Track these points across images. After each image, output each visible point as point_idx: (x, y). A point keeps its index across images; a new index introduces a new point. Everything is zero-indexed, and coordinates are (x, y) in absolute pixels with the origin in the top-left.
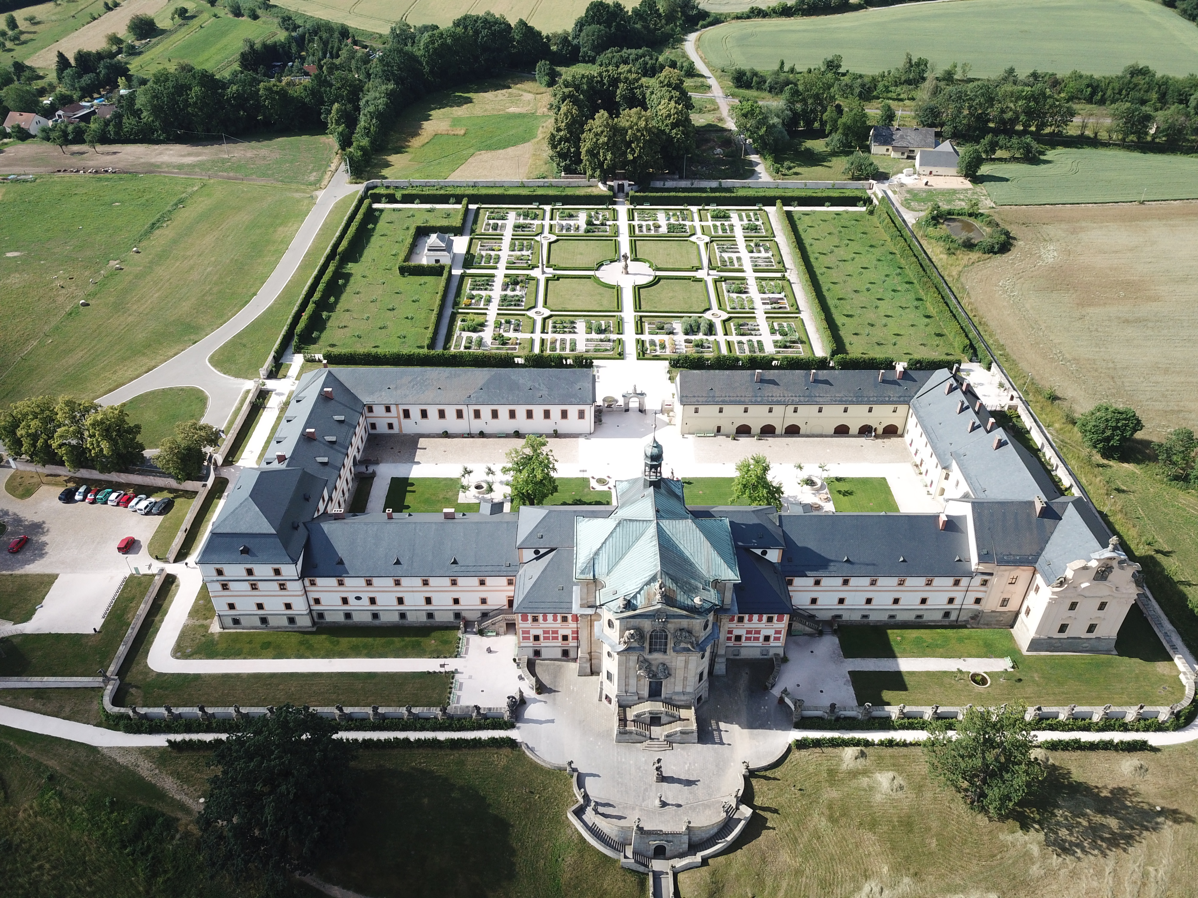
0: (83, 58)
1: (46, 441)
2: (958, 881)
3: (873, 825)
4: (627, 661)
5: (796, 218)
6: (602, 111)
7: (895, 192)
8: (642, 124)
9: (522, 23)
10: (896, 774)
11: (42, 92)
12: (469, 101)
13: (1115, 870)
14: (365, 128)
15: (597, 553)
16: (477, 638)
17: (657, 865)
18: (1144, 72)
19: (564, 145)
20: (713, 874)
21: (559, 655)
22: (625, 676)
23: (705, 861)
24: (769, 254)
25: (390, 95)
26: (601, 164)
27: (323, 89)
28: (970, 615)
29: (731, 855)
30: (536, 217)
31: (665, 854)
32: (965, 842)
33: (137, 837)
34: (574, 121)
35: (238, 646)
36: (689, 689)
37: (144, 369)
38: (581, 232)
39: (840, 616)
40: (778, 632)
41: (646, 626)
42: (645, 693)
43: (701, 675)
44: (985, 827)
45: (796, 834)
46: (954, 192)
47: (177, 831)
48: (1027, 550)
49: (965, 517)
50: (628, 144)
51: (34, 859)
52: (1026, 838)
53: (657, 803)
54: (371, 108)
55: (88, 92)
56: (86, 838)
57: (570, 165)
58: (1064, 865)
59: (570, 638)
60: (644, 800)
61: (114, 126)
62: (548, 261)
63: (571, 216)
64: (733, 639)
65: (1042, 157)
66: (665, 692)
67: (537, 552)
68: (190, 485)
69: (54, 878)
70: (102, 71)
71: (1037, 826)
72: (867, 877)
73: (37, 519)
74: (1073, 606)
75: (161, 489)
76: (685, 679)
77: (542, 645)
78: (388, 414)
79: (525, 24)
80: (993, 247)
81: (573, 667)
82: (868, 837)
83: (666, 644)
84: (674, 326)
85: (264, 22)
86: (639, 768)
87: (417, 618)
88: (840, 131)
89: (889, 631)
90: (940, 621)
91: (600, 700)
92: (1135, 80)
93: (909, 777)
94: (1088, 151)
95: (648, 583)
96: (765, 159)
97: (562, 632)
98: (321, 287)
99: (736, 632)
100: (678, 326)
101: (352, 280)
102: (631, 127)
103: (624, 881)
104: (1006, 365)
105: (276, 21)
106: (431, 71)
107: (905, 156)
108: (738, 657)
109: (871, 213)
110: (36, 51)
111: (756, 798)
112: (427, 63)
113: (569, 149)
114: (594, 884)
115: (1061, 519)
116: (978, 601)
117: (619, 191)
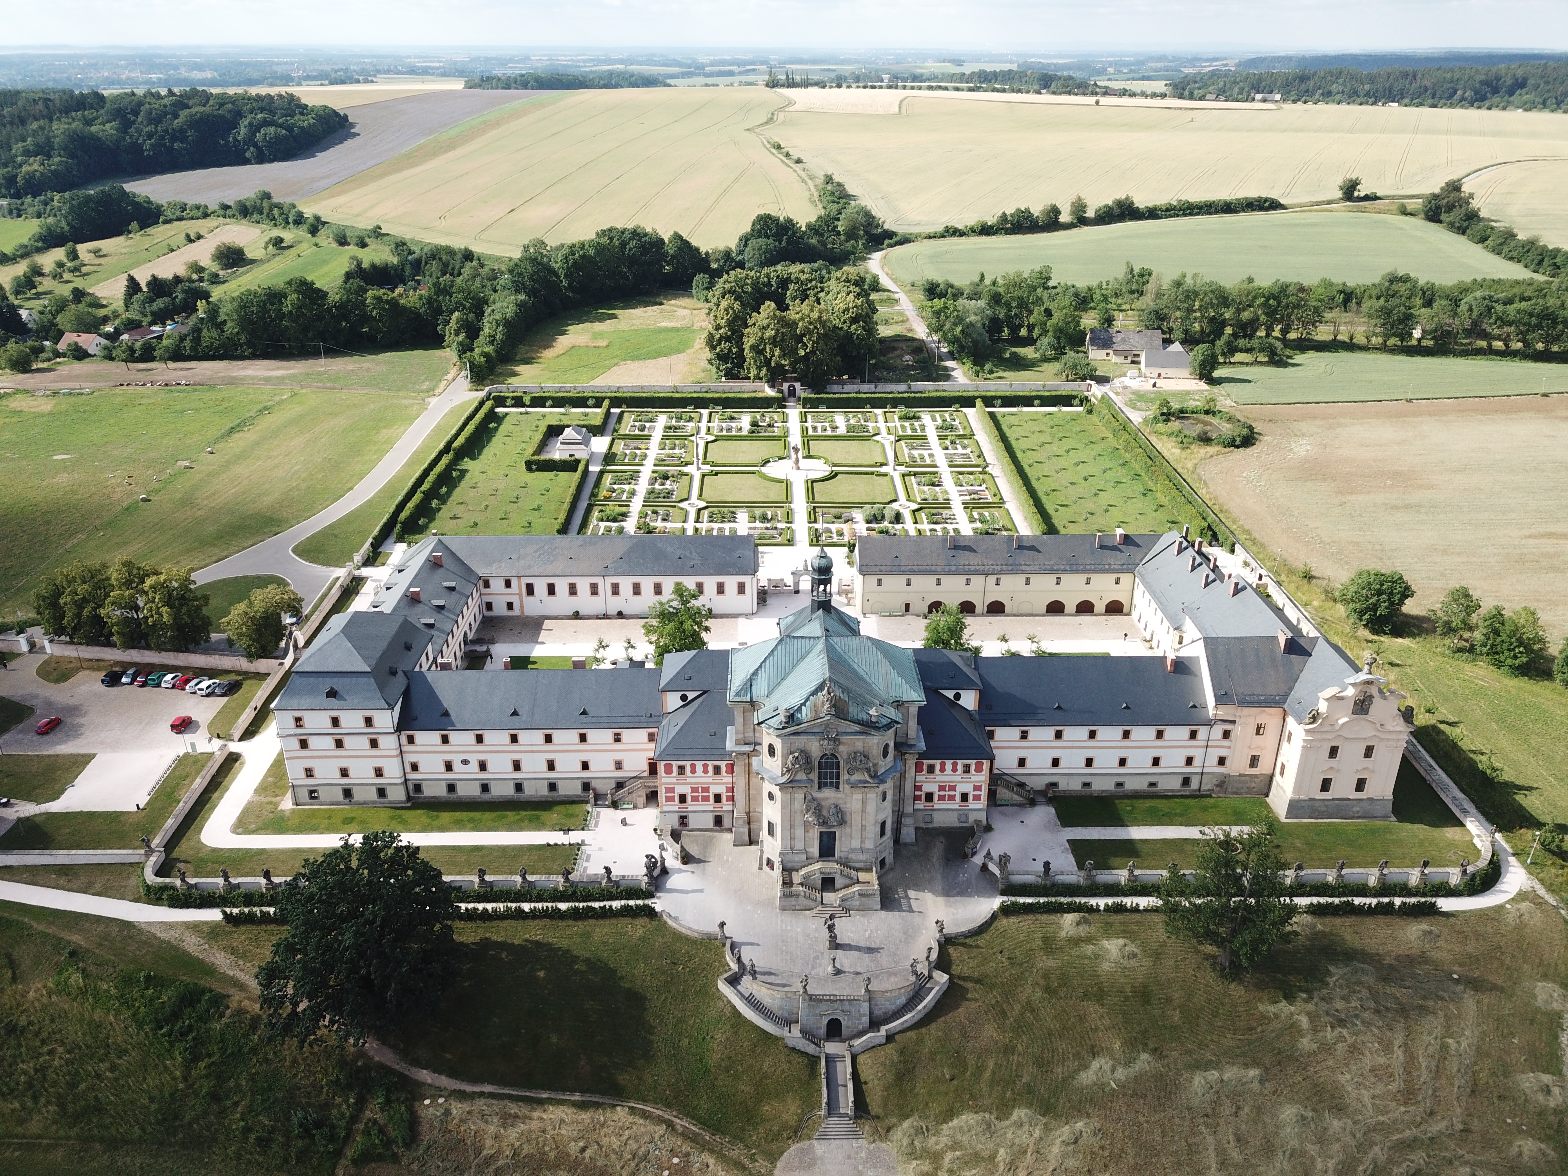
0: (156, 284)
1: (94, 609)
2: (1209, 1056)
3: (1100, 996)
4: (792, 800)
5: (999, 418)
6: (768, 303)
7: (1117, 394)
8: (815, 315)
9: (677, 236)
10: (1127, 941)
11: (105, 320)
12: (614, 317)
13: (1406, 1044)
14: (490, 336)
15: (755, 673)
16: (611, 811)
17: (832, 1048)
18: (1405, 279)
19: (725, 345)
20: (902, 1052)
21: (710, 824)
22: (790, 825)
23: (890, 1038)
24: (968, 451)
25: (520, 305)
26: (768, 362)
27: (441, 298)
28: (1215, 782)
29: (924, 1030)
30: (691, 419)
31: (840, 1035)
32: (1215, 1014)
33: (175, 1015)
34: (736, 318)
35: (314, 822)
36: (869, 845)
37: (214, 559)
38: (745, 432)
39: (1055, 785)
40: (977, 788)
41: (813, 748)
42: (815, 850)
43: (883, 825)
44: (1240, 997)
45: (1004, 1006)
46: (1188, 393)
47: (228, 1008)
48: (1272, 690)
49: (1198, 658)
50: (799, 339)
51: (44, 1042)
52: (1292, 1008)
53: (830, 969)
54: (498, 316)
55: (160, 318)
56: (112, 1018)
57: (731, 369)
58: (1341, 1038)
59: (724, 798)
60: (813, 968)
61: (191, 341)
62: (705, 458)
63: (732, 419)
64: (923, 798)
65: (1290, 361)
66: (840, 849)
67: (684, 698)
68: (262, 665)
69: (68, 1062)
70: (179, 295)
71: (1304, 995)
72: (1094, 1055)
73: (71, 702)
74: (1333, 752)
75: (227, 672)
76: (863, 827)
77: (691, 808)
78: (508, 590)
79: (680, 237)
80: (1234, 440)
81: (728, 837)
82: (1094, 1010)
83: (838, 777)
84: (854, 515)
85: (374, 250)
86: (808, 936)
87: (536, 790)
88: (1050, 333)
89: (1117, 801)
90: (1180, 791)
91: (761, 869)
92: (1394, 287)
93: (1143, 944)
94: (1344, 355)
95: (814, 693)
96: (963, 364)
97: (714, 789)
98: (431, 478)
99: (927, 788)
100: (859, 516)
101: (468, 475)
102: (802, 319)
103: (789, 1062)
104: (1254, 548)
105: (388, 249)
106: (570, 287)
107: (1129, 361)
108: (930, 826)
109: (1090, 412)
110: (99, 281)
111: (954, 967)
112: (566, 276)
113: (730, 350)
114: (751, 1066)
115: (1310, 655)
116: (1222, 761)
117: (789, 396)
